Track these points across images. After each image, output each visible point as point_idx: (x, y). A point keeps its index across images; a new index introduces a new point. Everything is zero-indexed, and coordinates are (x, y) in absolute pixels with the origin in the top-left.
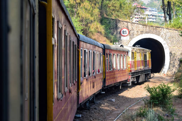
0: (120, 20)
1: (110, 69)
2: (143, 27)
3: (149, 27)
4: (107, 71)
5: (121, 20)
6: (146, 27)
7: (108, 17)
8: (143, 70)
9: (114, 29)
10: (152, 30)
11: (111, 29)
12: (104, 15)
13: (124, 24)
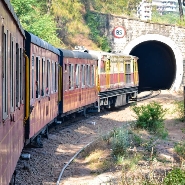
0: (112, 16)
1: (70, 88)
2: (146, 25)
3: (154, 25)
4: (66, 90)
5: (114, 15)
6: (150, 25)
7: (96, 11)
8: (124, 88)
9: (104, 27)
10: (158, 29)
11: (101, 28)
12: (90, 8)
13: (118, 20)
